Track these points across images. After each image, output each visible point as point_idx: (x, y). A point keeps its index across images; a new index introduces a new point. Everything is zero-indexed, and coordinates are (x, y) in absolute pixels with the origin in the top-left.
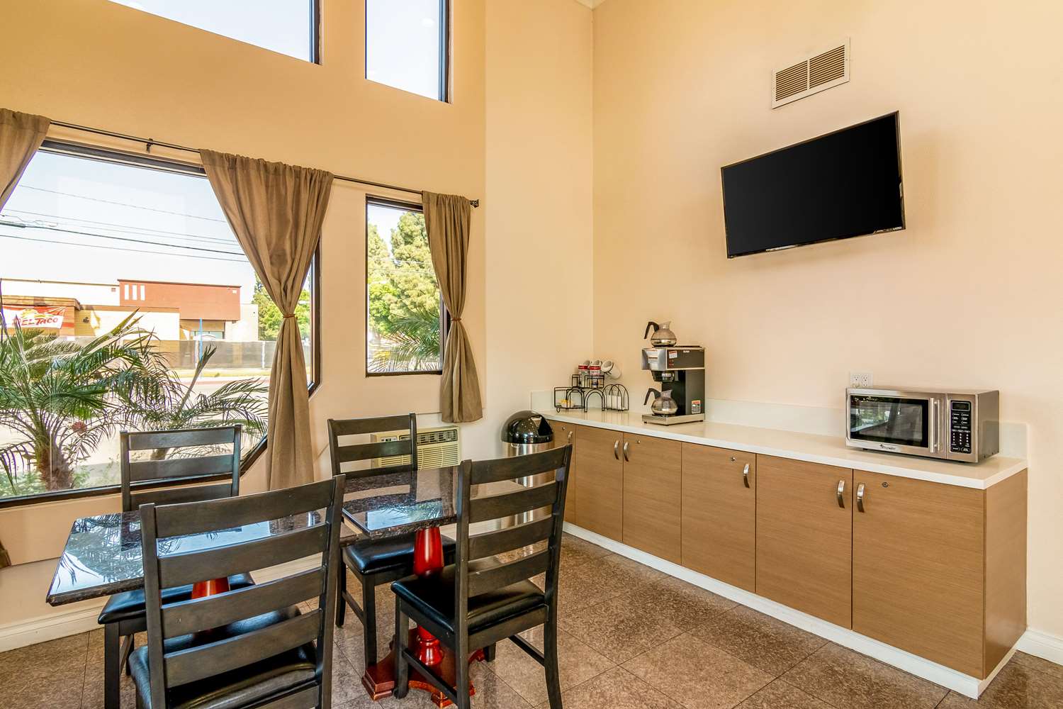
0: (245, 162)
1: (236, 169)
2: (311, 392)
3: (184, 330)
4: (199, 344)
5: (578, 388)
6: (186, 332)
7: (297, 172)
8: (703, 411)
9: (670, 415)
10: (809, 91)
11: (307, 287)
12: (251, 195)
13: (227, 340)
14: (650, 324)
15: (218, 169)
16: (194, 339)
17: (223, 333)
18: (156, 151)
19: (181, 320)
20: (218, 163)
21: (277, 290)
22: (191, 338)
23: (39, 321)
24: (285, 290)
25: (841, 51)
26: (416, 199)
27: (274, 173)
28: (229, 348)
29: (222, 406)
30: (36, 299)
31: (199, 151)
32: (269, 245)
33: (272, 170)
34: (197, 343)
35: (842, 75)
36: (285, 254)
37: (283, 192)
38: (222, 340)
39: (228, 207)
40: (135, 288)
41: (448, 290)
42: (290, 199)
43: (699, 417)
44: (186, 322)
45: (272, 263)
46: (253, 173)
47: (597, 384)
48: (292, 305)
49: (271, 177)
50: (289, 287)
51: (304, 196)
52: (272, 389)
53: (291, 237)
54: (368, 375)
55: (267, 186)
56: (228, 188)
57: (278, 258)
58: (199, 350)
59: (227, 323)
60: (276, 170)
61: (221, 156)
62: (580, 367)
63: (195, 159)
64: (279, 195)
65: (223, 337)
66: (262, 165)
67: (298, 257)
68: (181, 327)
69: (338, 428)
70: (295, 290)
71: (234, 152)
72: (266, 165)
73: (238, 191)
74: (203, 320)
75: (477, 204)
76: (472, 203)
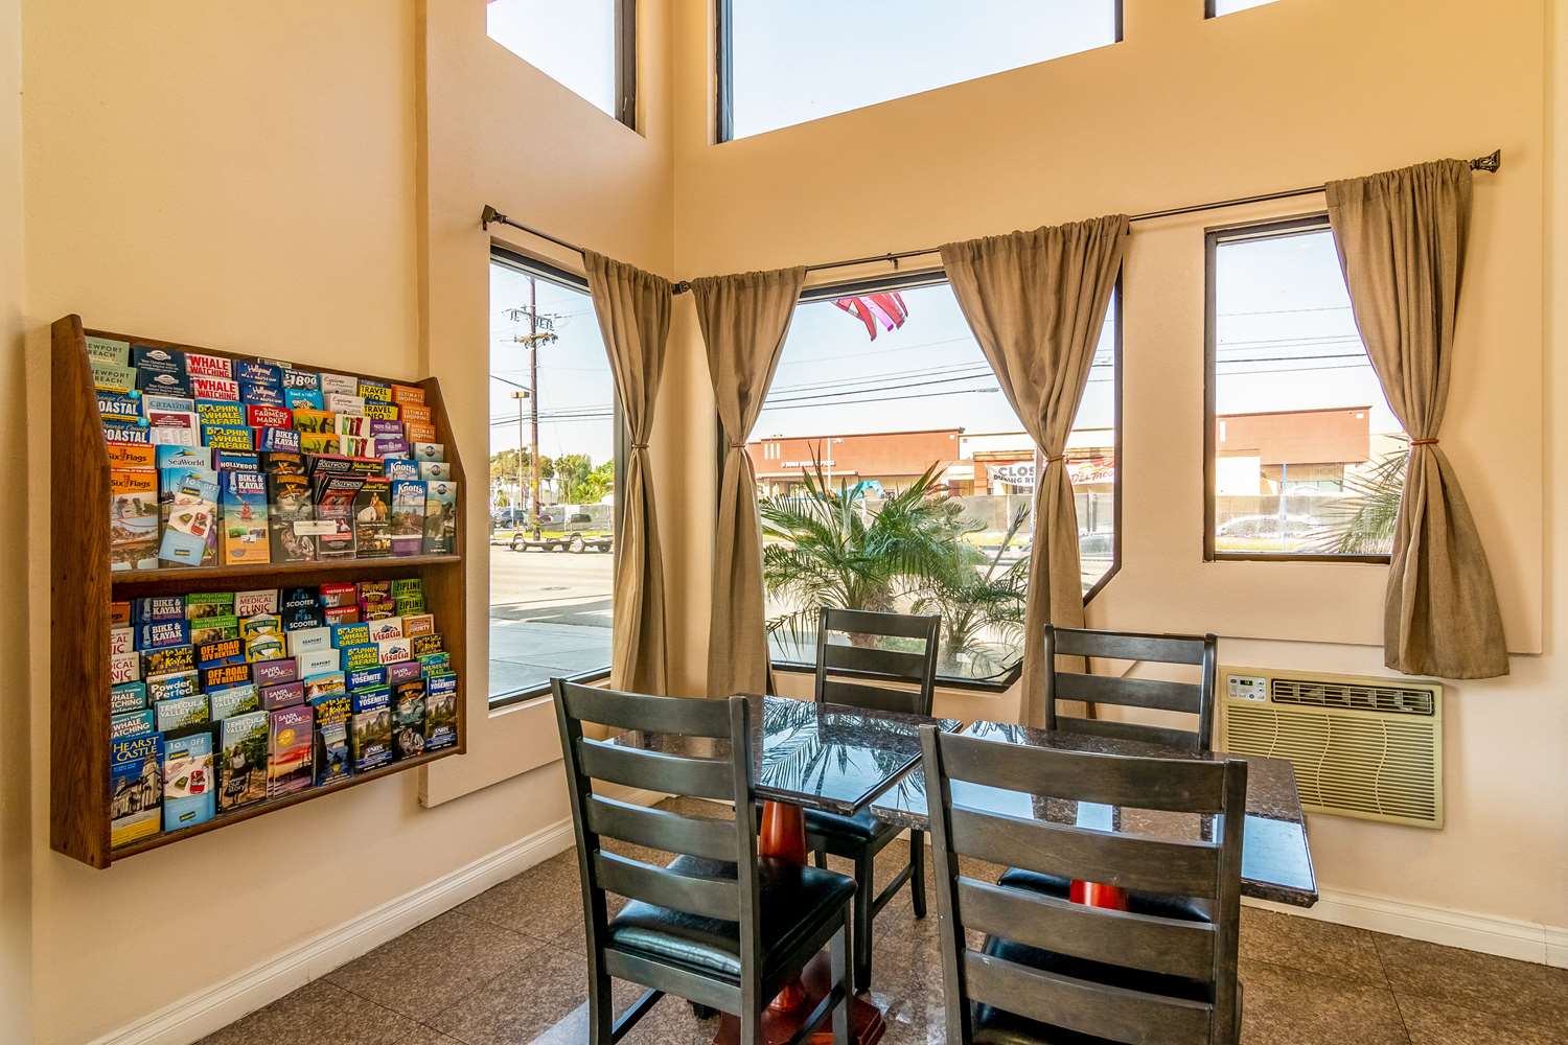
0: (992, 244)
1: (980, 257)
3: (1269, 481)
6: (1270, 484)
15: (958, 265)
16: (1281, 493)
17: (1340, 480)
19: (1262, 465)
20: (958, 258)
23: (1095, 475)
24: (1045, 417)
30: (1092, 450)
31: (939, 249)
32: (1024, 354)
36: (1044, 364)
37: (1046, 271)
39: (973, 314)
42: (1053, 278)
44: (1271, 469)
46: (1002, 257)
48: (1056, 442)
49: (1027, 252)
50: (1050, 415)
51: (1074, 269)
53: (1051, 337)
55: (1021, 269)
56: (972, 288)
57: (1039, 372)
59: (1348, 466)
60: (1035, 239)
61: (964, 247)
64: (1042, 277)
65: (1340, 487)
66: (1016, 241)
67: (1062, 365)
68: (1263, 475)
70: (1059, 416)
71: (977, 235)
72: (1020, 238)
75: (1493, 163)
76: (1477, 165)
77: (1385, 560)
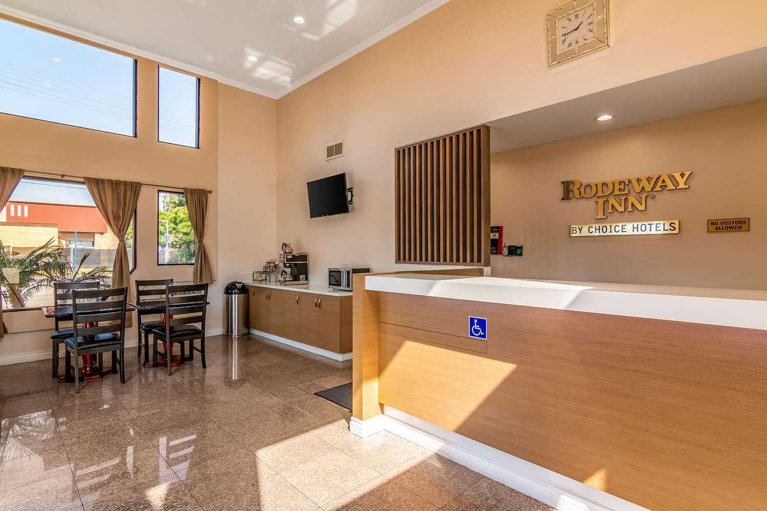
0: (103, 181)
1: (99, 183)
2: (131, 273)
3: (62, 240)
4: (74, 251)
5: (265, 272)
6: (64, 242)
7: (125, 183)
8: (307, 279)
9: (289, 281)
10: (335, 157)
11: (131, 226)
12: (105, 192)
13: (96, 248)
14: (284, 244)
15: (91, 184)
16: (70, 246)
17: (93, 242)
18: (65, 178)
19: (59, 232)
20: (91, 182)
21: (116, 231)
22: (67, 246)
24: (120, 230)
25: (341, 144)
26: (182, 191)
27: (115, 184)
28: (99, 253)
29: (93, 277)
31: (84, 177)
32: (113, 213)
33: (114, 183)
34: (72, 250)
35: (341, 153)
36: (120, 216)
37: (119, 192)
38: (93, 248)
39: (96, 198)
40: (19, 207)
41: (196, 229)
42: (122, 195)
43: (306, 282)
44: (63, 234)
45: (114, 220)
46: (106, 185)
47: (273, 270)
48: (123, 236)
49: (114, 186)
50: (122, 229)
51: (129, 193)
52: (114, 271)
53: (122, 210)
54: (158, 265)
55: (112, 190)
56: (95, 191)
57: (116, 218)
58: (74, 255)
59: (95, 234)
60: (116, 183)
61: (92, 179)
62: (267, 262)
63: (82, 180)
64: (118, 193)
65: (93, 246)
66: (111, 182)
67: (125, 217)
68: (59, 238)
69: (139, 283)
70: (124, 230)
71: (98, 177)
72: (112, 181)
73: (100, 191)
74: (77, 233)
75: (211, 192)
76: (209, 192)
77: (193, 264)
